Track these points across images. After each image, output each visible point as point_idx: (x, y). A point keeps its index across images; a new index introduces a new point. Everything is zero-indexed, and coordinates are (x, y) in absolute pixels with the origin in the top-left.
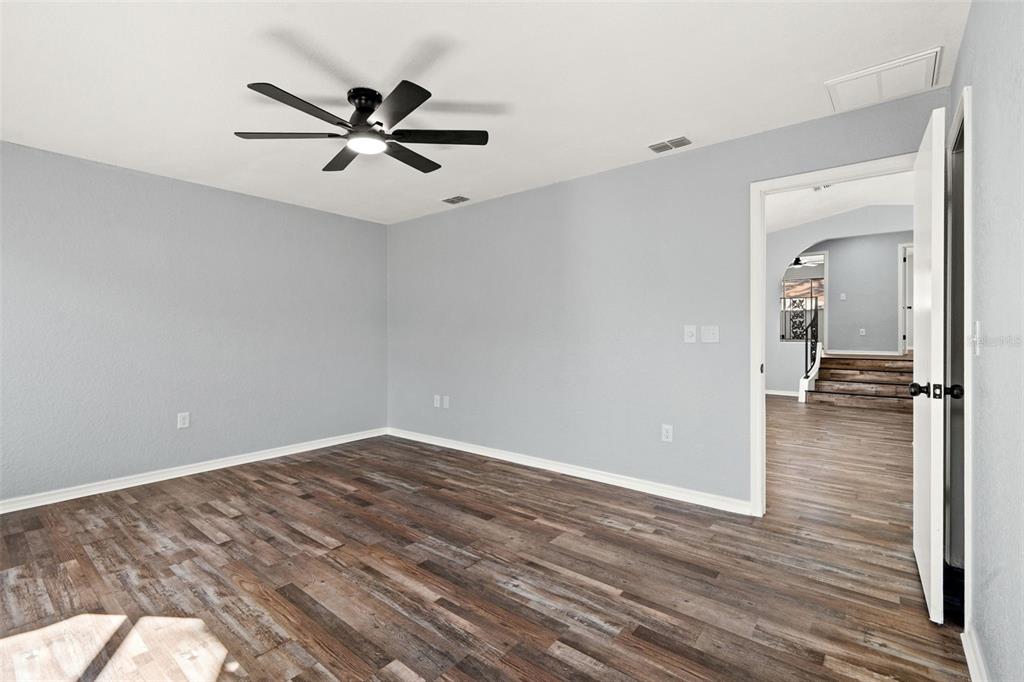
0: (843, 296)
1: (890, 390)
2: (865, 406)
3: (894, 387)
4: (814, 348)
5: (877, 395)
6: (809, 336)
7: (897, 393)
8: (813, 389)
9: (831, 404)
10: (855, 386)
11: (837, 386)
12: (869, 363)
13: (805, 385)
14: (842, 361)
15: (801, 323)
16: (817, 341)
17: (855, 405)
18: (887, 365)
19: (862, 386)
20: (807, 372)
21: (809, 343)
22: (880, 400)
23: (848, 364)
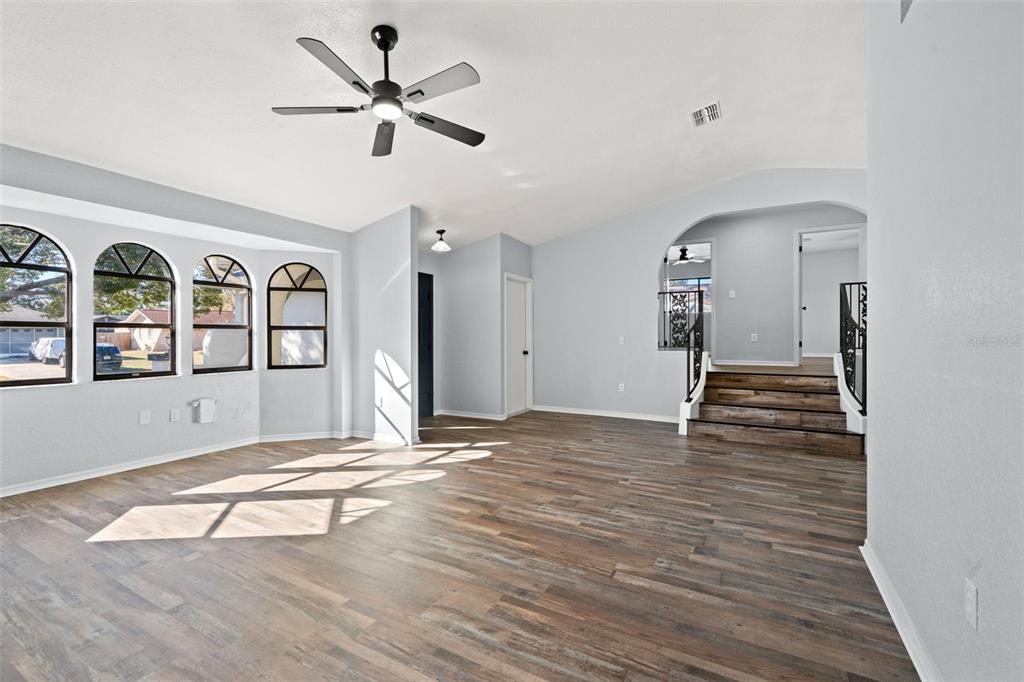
0: (732, 294)
1: (792, 418)
2: (763, 442)
3: (798, 414)
4: (698, 360)
5: (777, 426)
6: (692, 344)
7: (802, 422)
8: (697, 416)
9: (719, 439)
10: (749, 412)
11: (728, 412)
12: (765, 379)
13: (686, 411)
14: (732, 377)
15: (683, 325)
16: (702, 350)
17: (750, 441)
18: (787, 382)
19: (759, 412)
20: (690, 393)
21: (692, 353)
22: (782, 434)
23: (740, 381)
